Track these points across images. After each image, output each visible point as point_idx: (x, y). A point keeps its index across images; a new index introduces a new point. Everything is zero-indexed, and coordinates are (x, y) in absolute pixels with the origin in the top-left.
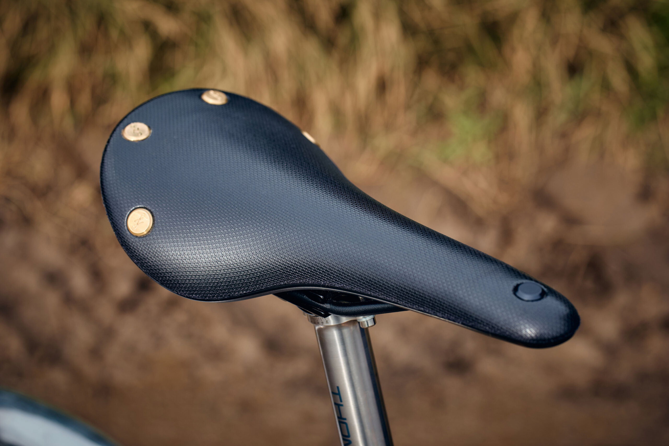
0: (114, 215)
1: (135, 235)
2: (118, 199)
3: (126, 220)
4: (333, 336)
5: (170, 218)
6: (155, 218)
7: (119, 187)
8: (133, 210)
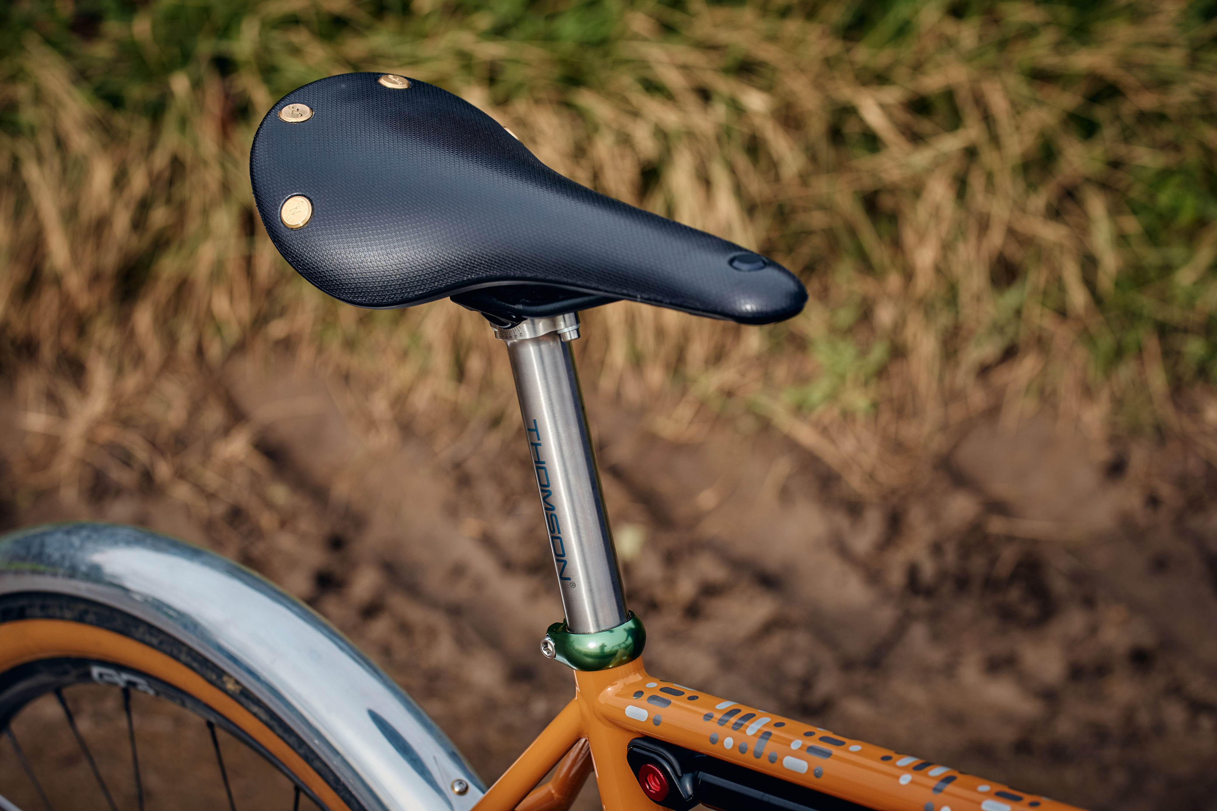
0: (265, 206)
1: (290, 227)
2: (271, 186)
3: (279, 210)
4: (529, 351)
5: (333, 206)
6: (315, 206)
7: (272, 173)
8: (289, 198)
